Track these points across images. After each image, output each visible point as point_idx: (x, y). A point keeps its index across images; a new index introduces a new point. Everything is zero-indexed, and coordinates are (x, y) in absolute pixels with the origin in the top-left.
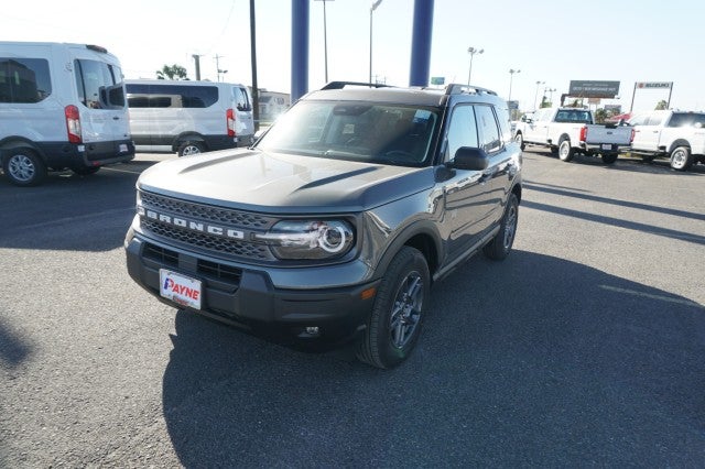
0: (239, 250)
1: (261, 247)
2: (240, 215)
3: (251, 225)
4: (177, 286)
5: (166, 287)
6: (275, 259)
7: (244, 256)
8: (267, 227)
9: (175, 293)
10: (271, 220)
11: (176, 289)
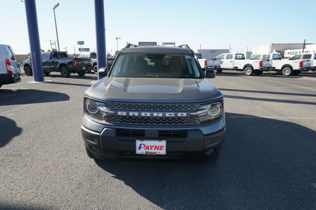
0: (183, 122)
1: (194, 118)
2: (183, 106)
3: (189, 109)
4: (148, 146)
5: (140, 148)
6: (199, 123)
7: (185, 124)
8: (196, 109)
9: (147, 150)
10: (198, 105)
11: (147, 148)
